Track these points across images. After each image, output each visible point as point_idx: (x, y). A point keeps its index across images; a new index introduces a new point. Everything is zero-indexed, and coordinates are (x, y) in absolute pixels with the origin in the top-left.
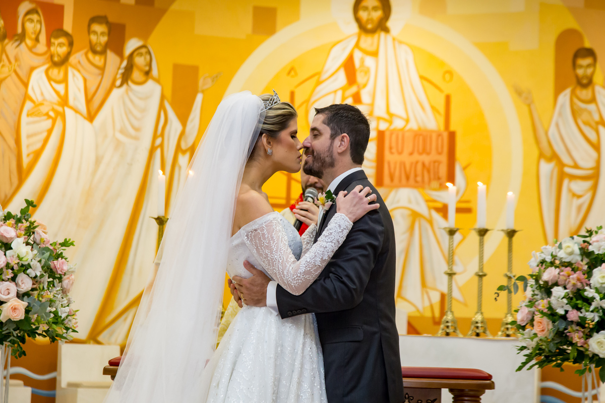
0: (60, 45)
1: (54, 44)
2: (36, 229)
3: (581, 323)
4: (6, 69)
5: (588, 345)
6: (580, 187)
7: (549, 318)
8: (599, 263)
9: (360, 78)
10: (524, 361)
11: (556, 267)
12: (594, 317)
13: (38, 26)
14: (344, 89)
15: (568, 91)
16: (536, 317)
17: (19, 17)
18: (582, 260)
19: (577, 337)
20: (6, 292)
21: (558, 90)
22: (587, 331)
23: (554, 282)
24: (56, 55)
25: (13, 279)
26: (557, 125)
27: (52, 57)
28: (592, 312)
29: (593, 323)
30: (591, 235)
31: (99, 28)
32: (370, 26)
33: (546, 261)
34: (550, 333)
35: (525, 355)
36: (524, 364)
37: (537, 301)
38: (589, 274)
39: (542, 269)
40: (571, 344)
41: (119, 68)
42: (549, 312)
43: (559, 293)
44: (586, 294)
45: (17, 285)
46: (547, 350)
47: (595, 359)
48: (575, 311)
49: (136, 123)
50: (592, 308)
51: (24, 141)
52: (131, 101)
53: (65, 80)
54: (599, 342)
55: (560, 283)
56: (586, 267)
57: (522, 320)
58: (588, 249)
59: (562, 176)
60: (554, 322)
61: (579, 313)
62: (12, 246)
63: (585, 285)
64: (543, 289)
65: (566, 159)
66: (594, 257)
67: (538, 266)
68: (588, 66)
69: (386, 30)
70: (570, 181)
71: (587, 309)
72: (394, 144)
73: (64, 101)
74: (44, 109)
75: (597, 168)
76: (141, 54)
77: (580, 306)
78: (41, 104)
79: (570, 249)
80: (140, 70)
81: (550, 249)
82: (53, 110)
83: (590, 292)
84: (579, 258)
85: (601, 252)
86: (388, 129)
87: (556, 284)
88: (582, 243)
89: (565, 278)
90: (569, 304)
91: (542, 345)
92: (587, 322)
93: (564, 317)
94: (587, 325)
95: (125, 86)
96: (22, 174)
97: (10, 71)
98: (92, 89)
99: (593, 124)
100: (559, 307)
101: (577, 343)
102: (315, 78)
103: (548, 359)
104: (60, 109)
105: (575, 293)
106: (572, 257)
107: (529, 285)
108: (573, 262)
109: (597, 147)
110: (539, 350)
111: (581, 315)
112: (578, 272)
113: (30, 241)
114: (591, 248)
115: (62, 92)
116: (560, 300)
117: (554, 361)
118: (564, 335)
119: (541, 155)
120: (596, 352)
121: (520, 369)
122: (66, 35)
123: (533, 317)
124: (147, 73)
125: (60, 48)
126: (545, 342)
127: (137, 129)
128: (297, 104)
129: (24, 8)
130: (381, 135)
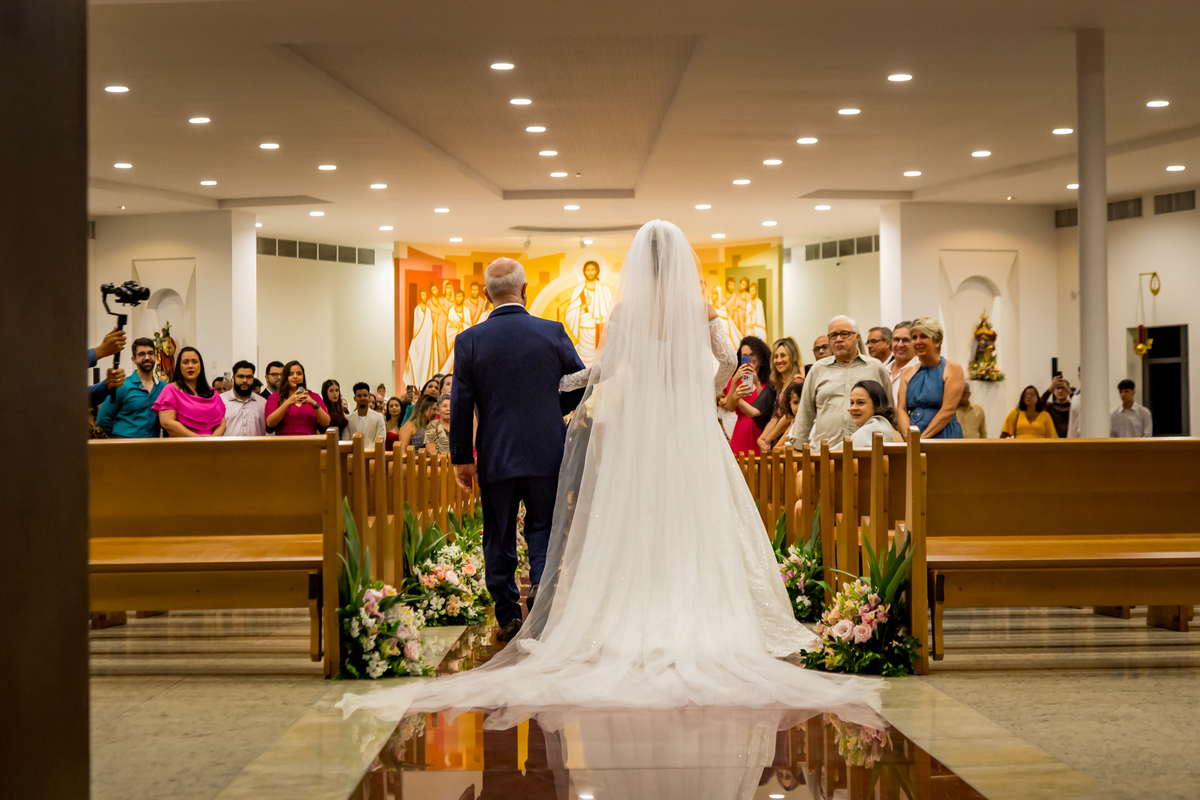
0: (460, 296)
1: (457, 296)
4: (440, 309)
9: (587, 301)
13: (451, 290)
14: (580, 306)
17: (443, 287)
27: (457, 302)
31: (475, 287)
32: (591, 278)
41: (484, 304)
51: (448, 339)
53: (462, 311)
69: (598, 279)
73: (462, 320)
74: (455, 325)
78: (454, 322)
82: (458, 324)
86: (600, 323)
96: (448, 353)
98: (473, 314)
104: (461, 323)
115: (461, 317)
122: (462, 292)
125: (460, 298)
128: (560, 313)
129: (445, 283)
130: (598, 326)
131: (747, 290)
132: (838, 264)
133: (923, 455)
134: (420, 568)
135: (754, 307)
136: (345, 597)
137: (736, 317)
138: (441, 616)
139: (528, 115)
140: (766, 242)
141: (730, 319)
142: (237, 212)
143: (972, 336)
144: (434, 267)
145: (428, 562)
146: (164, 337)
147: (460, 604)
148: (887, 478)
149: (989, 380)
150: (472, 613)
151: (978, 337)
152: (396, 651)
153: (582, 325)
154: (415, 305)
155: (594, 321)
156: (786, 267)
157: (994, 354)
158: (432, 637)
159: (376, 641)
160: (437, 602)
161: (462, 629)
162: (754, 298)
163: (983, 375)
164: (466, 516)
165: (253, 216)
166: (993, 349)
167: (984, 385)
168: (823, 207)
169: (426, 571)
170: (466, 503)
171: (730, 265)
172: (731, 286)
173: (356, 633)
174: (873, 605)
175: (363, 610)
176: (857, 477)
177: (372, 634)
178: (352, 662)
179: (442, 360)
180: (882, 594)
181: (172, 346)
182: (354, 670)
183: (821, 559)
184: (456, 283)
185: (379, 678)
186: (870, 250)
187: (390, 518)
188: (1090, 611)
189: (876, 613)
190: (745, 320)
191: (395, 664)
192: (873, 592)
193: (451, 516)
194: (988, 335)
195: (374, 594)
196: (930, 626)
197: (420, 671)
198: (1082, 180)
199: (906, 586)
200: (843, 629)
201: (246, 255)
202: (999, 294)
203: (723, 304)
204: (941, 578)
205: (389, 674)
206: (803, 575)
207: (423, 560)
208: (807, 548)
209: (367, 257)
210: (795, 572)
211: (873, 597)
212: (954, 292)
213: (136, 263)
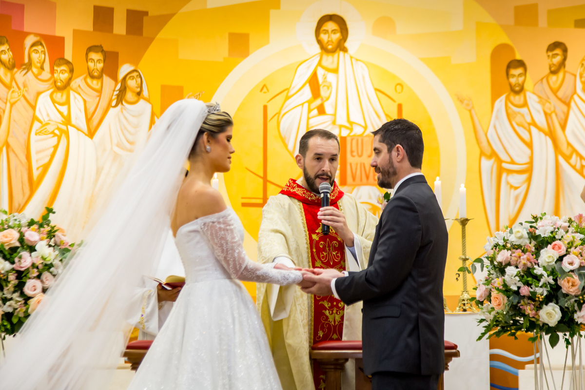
0: (62, 72)
1: (57, 70)
2: (56, 233)
3: (532, 297)
4: (16, 95)
5: (539, 316)
6: (517, 180)
7: (504, 294)
8: (545, 244)
9: (323, 92)
10: (483, 332)
11: (508, 249)
12: (543, 292)
13: (43, 56)
14: (309, 102)
15: (503, 97)
16: (492, 294)
17: (25, 48)
18: (530, 243)
19: (529, 310)
20: (33, 289)
21: (495, 97)
22: (537, 304)
23: (507, 262)
24: (59, 81)
25: (39, 277)
26: (495, 127)
27: (55, 82)
28: (541, 287)
29: (543, 297)
30: (536, 221)
31: (96, 56)
32: (330, 47)
33: (499, 245)
34: (506, 307)
35: (484, 327)
36: (483, 334)
37: (493, 279)
38: (537, 254)
39: (496, 252)
40: (524, 315)
41: (114, 91)
42: (504, 289)
43: (512, 272)
44: (535, 271)
45: (42, 282)
46: (503, 321)
47: (545, 328)
48: (526, 287)
49: (130, 138)
50: (540, 284)
51: (34, 157)
52: (126, 118)
53: (67, 103)
54: (548, 313)
55: (512, 263)
56: (533, 249)
57: (481, 296)
58: (535, 233)
59: (501, 171)
60: (508, 297)
61: (530, 288)
62: (36, 248)
63: (534, 264)
64: (497, 269)
65: (503, 156)
66: (541, 239)
67: (492, 249)
68: (520, 75)
69: (345, 50)
70: (508, 175)
71: (537, 284)
72: (354, 149)
73: (67, 121)
74: (50, 128)
75: (531, 163)
76: (133, 78)
77: (530, 282)
78: (48, 124)
79: (519, 234)
80: (133, 91)
81: (502, 234)
82: (58, 128)
83: (538, 270)
84: (528, 241)
85: (546, 236)
86: (349, 135)
87: (509, 264)
88: (529, 228)
89: (516, 259)
90: (521, 281)
91: (499, 317)
92: (537, 296)
93: (517, 293)
94: (537, 299)
95: (120, 105)
96: (33, 185)
97: (19, 96)
98: (91, 109)
99: (526, 125)
100: (512, 284)
101: (529, 314)
102: (285, 93)
103: (504, 330)
104: (64, 127)
105: (526, 271)
106: (522, 240)
107: (485, 266)
108: (522, 245)
109: (530, 145)
110: (496, 322)
111: (532, 290)
112: (527, 253)
113: (50, 243)
114: (538, 232)
115: (65, 113)
116: (513, 278)
117: (508, 331)
118: (518, 308)
119: (482, 154)
120: (546, 321)
121: (480, 338)
122: (68, 63)
123: (490, 293)
124: (139, 94)
125: (62, 74)
126: (501, 314)
127: (131, 143)
128: (269, 116)
129: (29, 40)
130: (343, 140)
184: (54, 45)
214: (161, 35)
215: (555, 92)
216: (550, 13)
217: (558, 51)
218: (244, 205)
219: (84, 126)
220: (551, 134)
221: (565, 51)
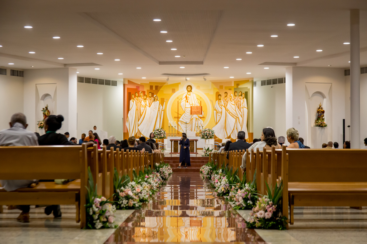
4: (138, 101)
6: (219, 114)
9: (188, 99)
13: (142, 95)
14: (186, 100)
17: (140, 94)
21: (216, 101)
26: (216, 105)
27: (144, 99)
31: (150, 94)
32: (189, 91)
41: (153, 99)
49: (156, 107)
51: (141, 111)
52: (155, 104)
53: (146, 102)
59: (217, 113)
65: (218, 110)
68: (220, 97)
69: (192, 91)
73: (146, 105)
74: (143, 106)
75: (222, 112)
76: (156, 97)
95: (154, 102)
96: (141, 115)
98: (150, 103)
99: (221, 105)
109: (222, 109)
119: (214, 110)
122: (146, 95)
124: (157, 100)
125: (145, 97)
128: (179, 103)
129: (140, 92)
130: (191, 107)
131: (241, 95)
132: (272, 87)
133: (287, 154)
134: (120, 190)
135: (244, 101)
136: (87, 201)
137: (237, 105)
138: (126, 207)
139: (166, 37)
140: (248, 79)
141: (236, 105)
142: (70, 68)
143: (316, 112)
144: (137, 87)
145: (122, 188)
146: (46, 110)
147: (133, 202)
148: (276, 162)
149: (322, 126)
150: (137, 205)
151: (318, 112)
152: (105, 220)
153: (186, 106)
154: (130, 100)
155: (190, 105)
156: (254, 88)
157: (323, 117)
158: (123, 213)
159: (98, 216)
160: (125, 202)
161: (133, 211)
162: (243, 98)
163: (320, 125)
164: (140, 171)
165: (76, 69)
166: (323, 116)
167: (320, 128)
168: (266, 68)
169: (122, 191)
170: (141, 167)
171: (236, 87)
172: (236, 94)
173: (91, 213)
174: (271, 205)
175: (94, 206)
176: (267, 161)
177: (97, 214)
178: (90, 223)
179: (139, 118)
180: (273, 201)
181: (48, 113)
182: (90, 226)
183: (256, 188)
184: (144, 92)
185: (99, 229)
186: (283, 83)
187: (108, 173)
188: (349, 207)
189: (272, 208)
190: (240, 105)
191: (105, 224)
192: (270, 201)
193: (134, 171)
194: (322, 111)
195: (98, 200)
196: (289, 212)
197: (113, 226)
198: (351, 60)
199: (281, 198)
200: (261, 214)
201: (73, 82)
202: (326, 98)
203: (233, 100)
204: (293, 196)
205: (103, 228)
206: (250, 194)
207: (121, 187)
208: (252, 184)
209: (114, 83)
210: (247, 193)
211: (271, 203)
212: (310, 97)
213: (37, 85)
214: (161, 90)
215: (226, 100)
216: (225, 87)
217: (226, 94)
218: (174, 118)
219: (149, 106)
220: (225, 107)
221: (227, 94)
